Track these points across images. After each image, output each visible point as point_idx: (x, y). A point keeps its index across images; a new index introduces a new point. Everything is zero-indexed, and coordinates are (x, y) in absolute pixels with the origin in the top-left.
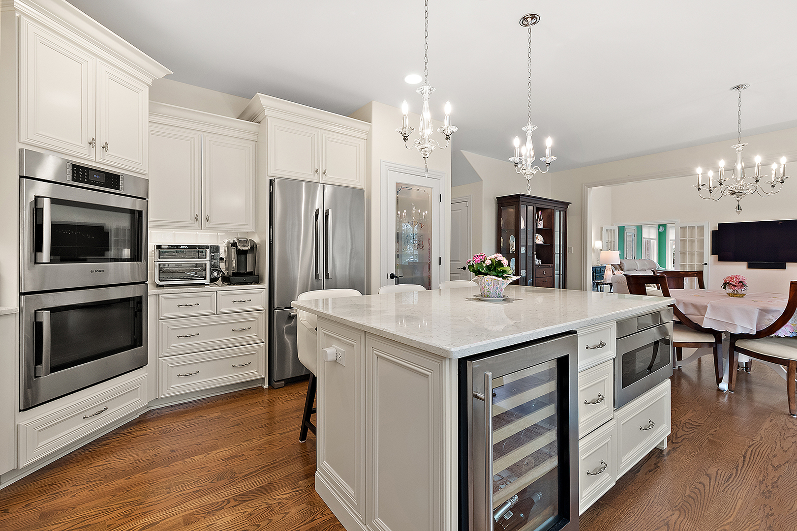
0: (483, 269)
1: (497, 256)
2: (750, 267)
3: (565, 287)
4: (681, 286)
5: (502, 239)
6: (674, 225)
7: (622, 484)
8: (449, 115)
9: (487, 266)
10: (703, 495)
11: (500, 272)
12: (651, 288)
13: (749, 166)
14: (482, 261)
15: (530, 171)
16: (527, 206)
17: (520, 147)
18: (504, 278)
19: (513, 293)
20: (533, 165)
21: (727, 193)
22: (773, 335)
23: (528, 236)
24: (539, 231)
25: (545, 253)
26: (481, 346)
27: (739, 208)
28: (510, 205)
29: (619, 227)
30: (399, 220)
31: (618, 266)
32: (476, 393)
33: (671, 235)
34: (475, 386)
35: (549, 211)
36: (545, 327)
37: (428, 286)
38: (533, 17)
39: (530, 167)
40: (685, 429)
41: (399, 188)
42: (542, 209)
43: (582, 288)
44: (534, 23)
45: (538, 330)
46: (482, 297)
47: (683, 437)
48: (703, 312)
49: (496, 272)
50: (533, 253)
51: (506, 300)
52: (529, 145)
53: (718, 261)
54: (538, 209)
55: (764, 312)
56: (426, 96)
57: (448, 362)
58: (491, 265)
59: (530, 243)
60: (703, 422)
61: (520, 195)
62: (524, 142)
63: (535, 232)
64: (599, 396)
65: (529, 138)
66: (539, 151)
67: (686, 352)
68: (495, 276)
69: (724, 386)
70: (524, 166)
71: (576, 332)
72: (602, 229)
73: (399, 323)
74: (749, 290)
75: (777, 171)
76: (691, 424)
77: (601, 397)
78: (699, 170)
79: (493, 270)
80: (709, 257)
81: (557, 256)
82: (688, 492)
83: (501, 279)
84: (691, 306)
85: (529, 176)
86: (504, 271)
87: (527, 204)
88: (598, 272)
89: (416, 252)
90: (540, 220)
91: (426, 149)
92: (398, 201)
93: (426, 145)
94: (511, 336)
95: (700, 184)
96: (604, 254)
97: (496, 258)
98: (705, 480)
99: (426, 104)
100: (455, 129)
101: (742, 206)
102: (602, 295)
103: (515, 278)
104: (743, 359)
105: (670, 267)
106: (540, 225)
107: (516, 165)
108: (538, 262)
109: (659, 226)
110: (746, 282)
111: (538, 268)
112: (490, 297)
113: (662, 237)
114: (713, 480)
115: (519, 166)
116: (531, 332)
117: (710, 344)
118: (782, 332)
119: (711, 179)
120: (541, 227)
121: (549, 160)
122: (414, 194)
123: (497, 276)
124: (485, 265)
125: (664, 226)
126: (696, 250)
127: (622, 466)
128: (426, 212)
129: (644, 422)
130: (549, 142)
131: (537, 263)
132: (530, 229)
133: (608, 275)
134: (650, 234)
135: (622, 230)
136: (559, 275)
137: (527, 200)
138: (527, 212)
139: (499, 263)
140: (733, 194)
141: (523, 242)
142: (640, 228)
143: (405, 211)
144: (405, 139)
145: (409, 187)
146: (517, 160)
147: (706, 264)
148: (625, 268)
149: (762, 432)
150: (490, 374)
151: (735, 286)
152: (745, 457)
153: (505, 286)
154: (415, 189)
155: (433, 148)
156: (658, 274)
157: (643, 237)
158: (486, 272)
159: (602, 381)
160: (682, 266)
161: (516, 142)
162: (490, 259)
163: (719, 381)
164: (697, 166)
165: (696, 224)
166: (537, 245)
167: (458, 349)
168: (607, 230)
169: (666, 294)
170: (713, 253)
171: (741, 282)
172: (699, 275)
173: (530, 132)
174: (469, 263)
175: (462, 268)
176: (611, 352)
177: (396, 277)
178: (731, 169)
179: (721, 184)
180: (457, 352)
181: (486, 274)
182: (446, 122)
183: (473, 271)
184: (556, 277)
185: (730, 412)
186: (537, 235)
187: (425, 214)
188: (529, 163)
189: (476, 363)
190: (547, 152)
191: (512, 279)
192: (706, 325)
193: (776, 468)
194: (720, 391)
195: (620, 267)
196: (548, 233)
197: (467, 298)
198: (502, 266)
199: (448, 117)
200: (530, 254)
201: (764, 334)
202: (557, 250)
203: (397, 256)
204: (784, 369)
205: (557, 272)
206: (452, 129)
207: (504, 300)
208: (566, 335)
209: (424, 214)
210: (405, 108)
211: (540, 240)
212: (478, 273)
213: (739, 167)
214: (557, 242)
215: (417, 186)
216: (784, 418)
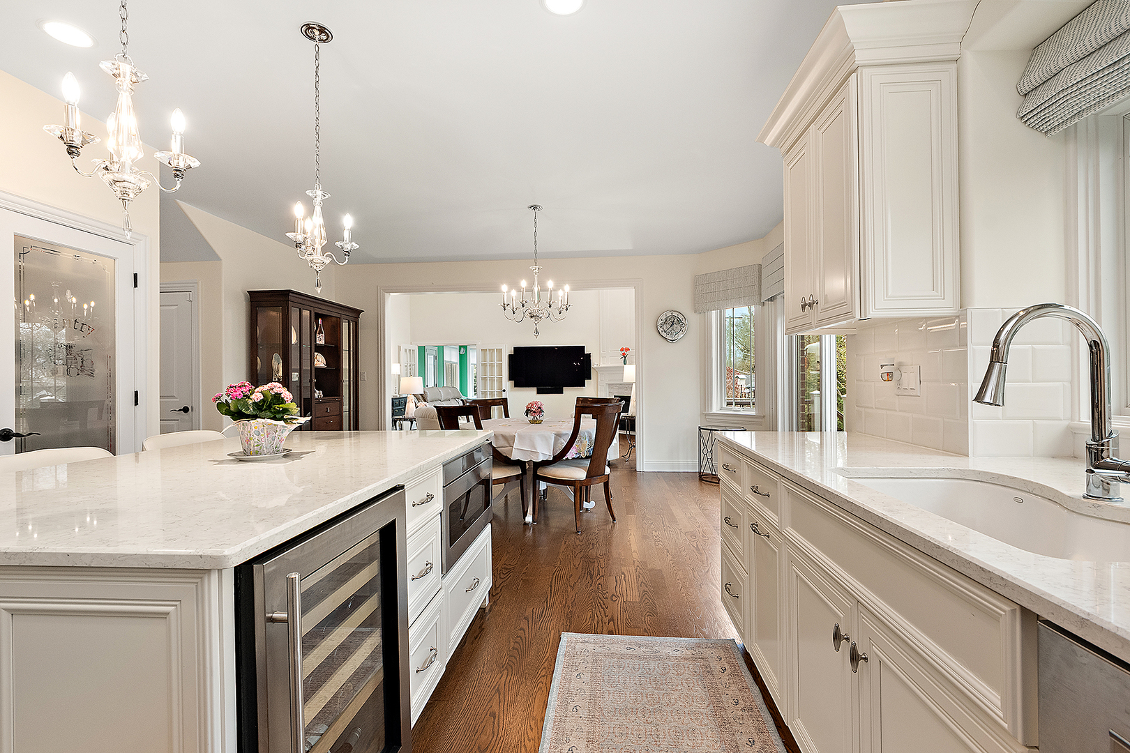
0: (248, 409)
1: (273, 387)
2: (539, 392)
3: (356, 428)
4: (488, 416)
5: (258, 359)
6: (475, 347)
7: (451, 666)
8: (180, 135)
9: (255, 403)
10: (524, 641)
11: (279, 412)
12: (462, 421)
13: (543, 289)
14: (244, 396)
15: (318, 257)
16: (300, 310)
17: (304, 219)
18: (286, 421)
19: (300, 443)
20: (324, 250)
21: (528, 317)
22: (564, 458)
23: (304, 356)
24: (319, 349)
25: (329, 380)
26: (277, 534)
27: (537, 332)
28: (273, 306)
29: (419, 347)
30: (23, 315)
31: (420, 396)
32: (270, 615)
33: (473, 358)
34: (269, 604)
35: (334, 319)
36: (366, 486)
37: (112, 449)
38: (322, 30)
39: (319, 251)
40: (502, 576)
41: (23, 249)
42: (323, 317)
43: (379, 427)
44: (324, 41)
45: (358, 493)
46: (245, 457)
47: (501, 587)
48: (511, 442)
49: (271, 412)
50: (311, 381)
51: (288, 455)
52: (318, 219)
53: (515, 387)
54: (317, 316)
55: (558, 435)
56: (125, 82)
57: (214, 576)
58: (263, 401)
59: (306, 367)
60: (516, 562)
61: (289, 291)
62: (310, 212)
63: (313, 350)
64: (427, 565)
65: (318, 209)
66: (333, 232)
67: (496, 490)
68: (271, 419)
69: (529, 519)
70: (310, 249)
71: (402, 487)
72: (399, 347)
73: (77, 530)
74: (545, 417)
75: (563, 297)
76: (507, 569)
77: (429, 565)
78: (504, 288)
79: (265, 409)
80: (507, 384)
81: (345, 384)
82: (512, 644)
83: (282, 423)
84: (501, 438)
85: (318, 265)
86: (286, 411)
87: (301, 306)
88: (399, 405)
89: (62, 382)
90: (321, 332)
91: (126, 184)
92: (20, 274)
93: (126, 177)
94: (321, 510)
95: (505, 303)
96: (405, 381)
97: (272, 389)
98: (524, 624)
99: (125, 99)
100: (195, 163)
101: (538, 330)
102: (401, 434)
103: (303, 420)
104: (543, 486)
105: (471, 396)
106: (321, 340)
107: (298, 245)
108: (318, 394)
109: (460, 347)
110: (543, 407)
111: (319, 403)
112: (260, 454)
113: (463, 358)
114: (530, 622)
115: (303, 247)
116: (348, 497)
117: (517, 477)
118: (570, 455)
119: (514, 299)
120: (323, 342)
121: (348, 247)
122: (65, 263)
123: (275, 419)
124: (250, 402)
125: (465, 347)
126: (496, 376)
127: (451, 644)
128: (93, 304)
129: (470, 581)
130: (348, 221)
131: (316, 396)
132: (306, 345)
133: (411, 409)
134: (452, 357)
135: (422, 350)
136: (349, 411)
137: (300, 301)
138: (300, 319)
139: (278, 398)
140: (532, 317)
141: (295, 364)
142: (441, 349)
143: (32, 297)
144: (72, 150)
145: (52, 250)
146: (300, 238)
147: (504, 391)
148: (428, 399)
149: (560, 556)
150: (297, 576)
151: (535, 412)
152: (551, 586)
153: (286, 434)
154: (67, 256)
155: (143, 186)
156: (468, 404)
157: (445, 359)
158: (255, 413)
159: (430, 544)
160: (485, 393)
161: (298, 210)
162: (261, 392)
163: (525, 514)
164: (502, 284)
165: (496, 347)
166: (318, 370)
167: (237, 549)
168: (406, 350)
169: (479, 427)
170: (510, 379)
171: (540, 408)
172: (504, 402)
173: (318, 200)
174: (219, 399)
175: (180, 410)
176: (438, 505)
177: (18, 435)
178: (530, 290)
179: (523, 306)
180: (236, 555)
181: (255, 417)
182: (176, 146)
183: (228, 413)
184: (345, 415)
185: (535, 545)
186: (316, 354)
187: (90, 307)
188: (318, 247)
189: (270, 565)
190: (346, 235)
191: (298, 421)
192: (515, 456)
193: (573, 588)
194: (526, 524)
195: (423, 398)
196: (332, 351)
197: (215, 461)
198: (282, 401)
199: (178, 138)
200: (306, 383)
201: (559, 458)
202: (345, 377)
203: (19, 391)
204: (570, 489)
205: (346, 408)
206: (189, 162)
207: (285, 456)
208: (392, 493)
209: (85, 306)
210: (71, 88)
211: (320, 361)
212: (238, 415)
213: (536, 289)
214: (345, 366)
215: (74, 249)
216: (573, 537)
